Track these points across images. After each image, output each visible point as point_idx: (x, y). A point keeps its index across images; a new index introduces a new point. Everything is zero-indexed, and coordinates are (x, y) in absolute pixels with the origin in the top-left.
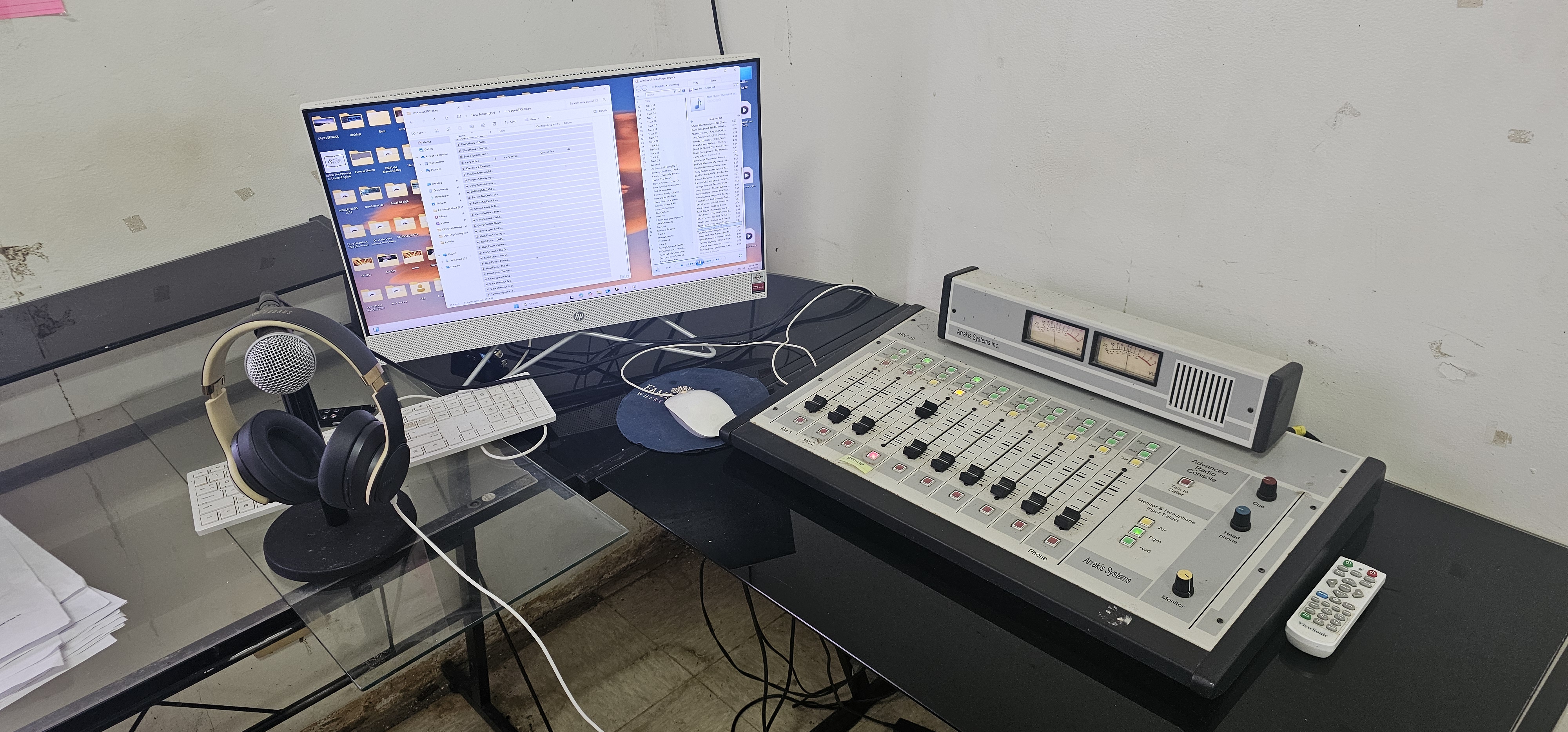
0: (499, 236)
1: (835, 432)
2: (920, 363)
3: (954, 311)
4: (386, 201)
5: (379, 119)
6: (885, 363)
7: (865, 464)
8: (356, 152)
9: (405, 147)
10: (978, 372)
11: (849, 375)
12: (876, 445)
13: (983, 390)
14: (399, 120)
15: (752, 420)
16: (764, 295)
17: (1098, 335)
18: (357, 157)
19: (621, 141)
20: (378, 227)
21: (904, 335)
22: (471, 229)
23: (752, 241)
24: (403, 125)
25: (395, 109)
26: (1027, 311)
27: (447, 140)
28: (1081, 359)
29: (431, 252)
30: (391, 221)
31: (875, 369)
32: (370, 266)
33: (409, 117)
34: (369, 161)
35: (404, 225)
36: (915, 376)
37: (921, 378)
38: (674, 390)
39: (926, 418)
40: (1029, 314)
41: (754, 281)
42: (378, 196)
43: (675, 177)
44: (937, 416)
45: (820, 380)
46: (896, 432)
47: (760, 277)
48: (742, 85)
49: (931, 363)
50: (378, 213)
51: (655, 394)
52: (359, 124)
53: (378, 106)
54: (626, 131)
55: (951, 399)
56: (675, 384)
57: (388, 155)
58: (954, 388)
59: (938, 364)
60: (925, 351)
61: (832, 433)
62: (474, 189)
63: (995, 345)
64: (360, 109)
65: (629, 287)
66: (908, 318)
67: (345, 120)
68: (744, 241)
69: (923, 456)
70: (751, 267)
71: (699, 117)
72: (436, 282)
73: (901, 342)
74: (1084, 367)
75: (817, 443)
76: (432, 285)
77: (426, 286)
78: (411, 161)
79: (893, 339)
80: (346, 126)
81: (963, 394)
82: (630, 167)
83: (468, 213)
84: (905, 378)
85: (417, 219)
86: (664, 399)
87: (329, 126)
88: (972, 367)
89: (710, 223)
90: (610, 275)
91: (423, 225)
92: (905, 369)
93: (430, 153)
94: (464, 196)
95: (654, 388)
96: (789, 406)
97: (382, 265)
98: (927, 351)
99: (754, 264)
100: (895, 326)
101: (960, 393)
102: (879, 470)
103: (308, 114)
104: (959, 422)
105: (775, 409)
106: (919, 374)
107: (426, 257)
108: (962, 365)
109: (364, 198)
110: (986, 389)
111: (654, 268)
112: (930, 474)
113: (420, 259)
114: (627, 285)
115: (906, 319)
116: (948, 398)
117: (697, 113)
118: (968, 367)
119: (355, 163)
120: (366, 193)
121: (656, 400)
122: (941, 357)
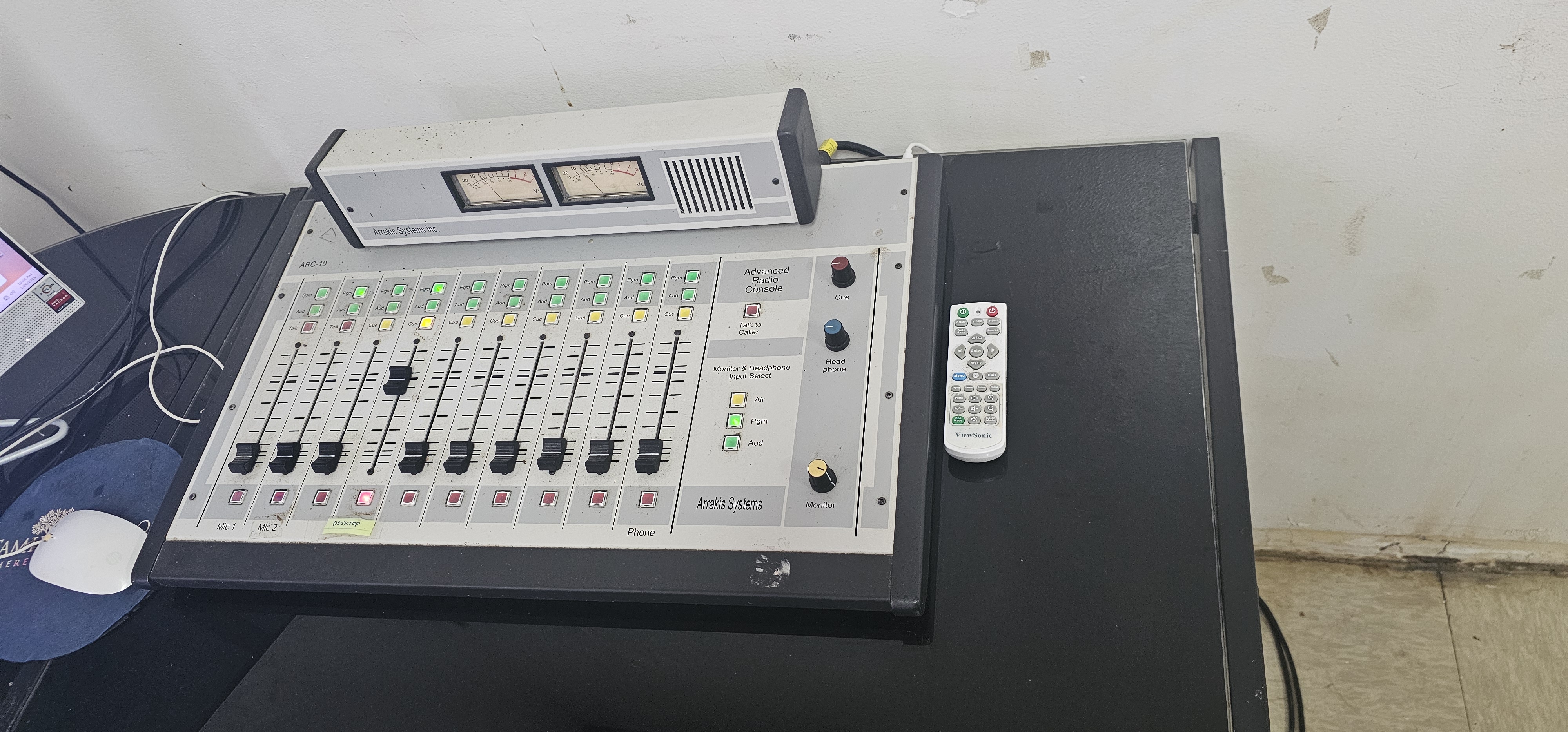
1: (295, 487)
2: (353, 301)
3: (350, 210)
6: (308, 327)
7: (361, 521)
10: (434, 275)
11: (268, 378)
12: (360, 477)
13: (454, 301)
15: (170, 537)
16: (78, 303)
17: (550, 168)
21: (309, 264)
26: (444, 173)
28: (547, 203)
31: (298, 345)
36: (357, 328)
37: (367, 325)
39: (404, 393)
40: (449, 177)
41: (46, 297)
44: (417, 379)
45: (232, 407)
46: (376, 438)
49: (367, 292)
55: (421, 340)
56: (32, 517)
58: (416, 318)
59: (378, 288)
60: (351, 276)
61: (292, 491)
63: (433, 229)
69: (429, 459)
70: (23, 283)
75: (278, 522)
81: (433, 322)
84: (346, 338)
86: (28, 556)
88: (423, 271)
98: (353, 274)
101: (427, 323)
102: (384, 518)
104: (449, 372)
105: (193, 497)
106: (360, 320)
108: (407, 274)
110: (457, 296)
112: (451, 484)
115: (299, 236)
116: (417, 341)
118: (417, 273)
122: (376, 275)
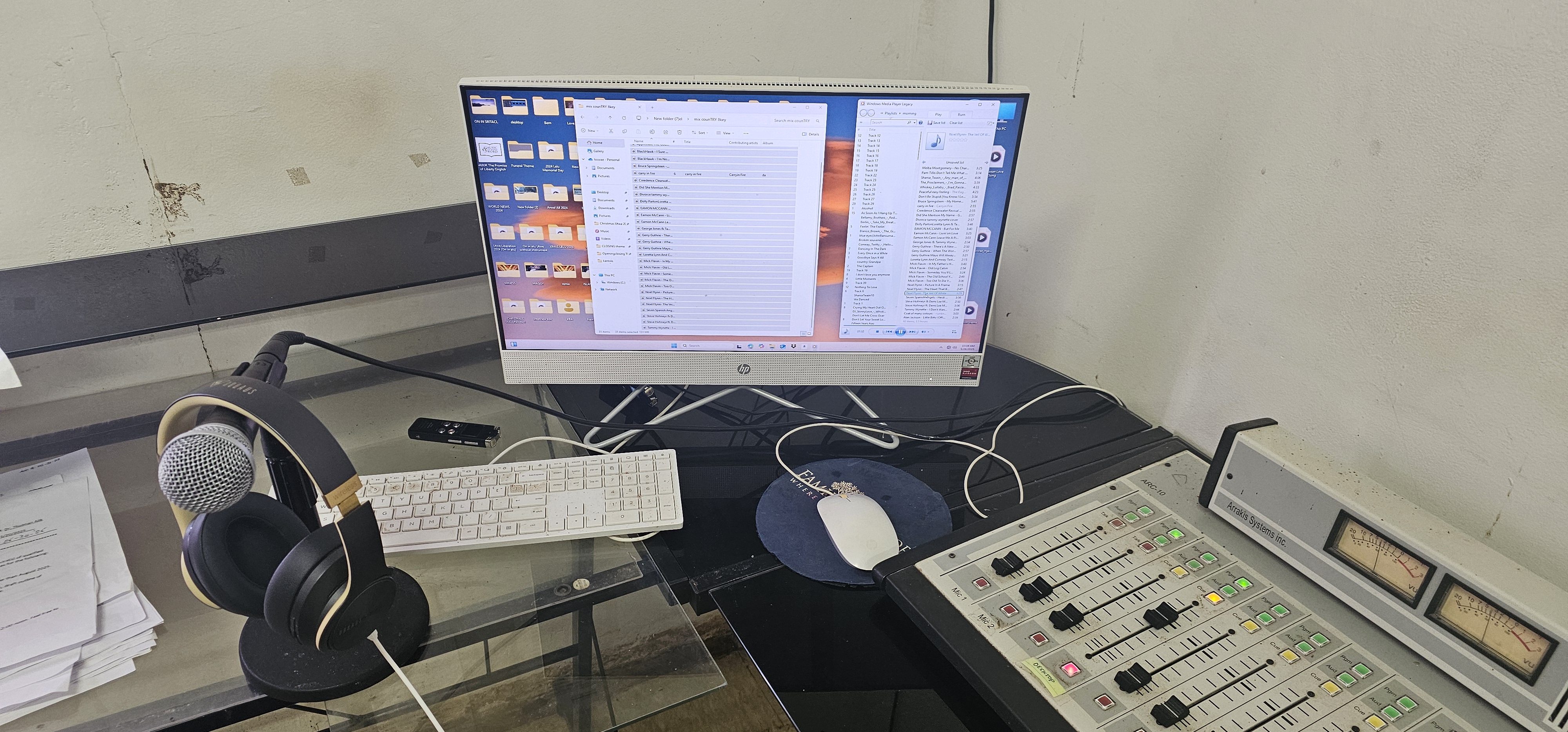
0: (666, 264)
1: (1025, 615)
2: (1166, 535)
3: (1230, 476)
4: (542, 203)
5: (545, 107)
6: (1116, 523)
7: (1056, 681)
8: (515, 143)
9: (571, 145)
10: (1247, 571)
11: (1062, 529)
12: (1078, 652)
13: (1252, 602)
14: (568, 112)
15: (918, 565)
16: (975, 383)
17: (1449, 581)
18: (516, 149)
19: (830, 174)
20: (529, 232)
21: (1150, 485)
22: (635, 251)
23: (973, 316)
24: (572, 119)
25: (566, 99)
26: (1342, 511)
27: (620, 143)
28: (1413, 604)
29: (585, 269)
30: (545, 227)
31: (1100, 528)
32: (516, 274)
33: (580, 109)
34: (529, 155)
35: (559, 234)
36: (1154, 555)
37: (1163, 559)
38: (835, 485)
39: (1158, 628)
40: (1344, 517)
41: (966, 365)
42: (534, 196)
43: (889, 227)
44: (1175, 628)
45: (1022, 526)
46: (1111, 639)
47: (975, 361)
48: (999, 125)
49: (1180, 538)
50: (531, 216)
51: (811, 486)
52: (523, 111)
53: (547, 93)
54: (838, 162)
55: (1200, 606)
56: (838, 476)
57: (550, 151)
58: (1208, 588)
59: (1192, 543)
60: (1176, 517)
61: (1020, 615)
62: (644, 205)
63: (1281, 541)
64: (525, 94)
65: (809, 346)
66: (1160, 460)
67: (508, 104)
68: (962, 316)
69: (1142, 691)
70: (965, 347)
71: (935, 158)
72: (587, 303)
73: (1143, 493)
74: (1416, 618)
75: (996, 625)
76: (582, 305)
77: (575, 306)
78: (576, 162)
79: (1134, 488)
80: (507, 111)
81: (1219, 602)
82: (836, 206)
83: (634, 232)
84: (1140, 554)
85: (574, 229)
86: (820, 496)
87: (488, 108)
88: (1240, 561)
89: (923, 287)
90: (788, 329)
91: (580, 238)
92: (1143, 539)
93: (599, 156)
94: (632, 212)
95: (812, 476)
96: (972, 557)
97: (529, 274)
98: (1179, 518)
99: (970, 344)
100: (1140, 468)
101: (1214, 598)
102: (1074, 696)
103: (466, 91)
104: (1205, 647)
105: (952, 556)
106: (1160, 552)
107: (579, 274)
108: (1225, 553)
109: (519, 197)
110: (1255, 601)
111: (842, 329)
112: (1146, 724)
113: (573, 275)
114: (806, 344)
115: (1157, 461)
116: (1196, 603)
117: (934, 152)
118: (1234, 558)
119: (513, 155)
120: (521, 191)
121: (810, 493)
122: (1197, 532)
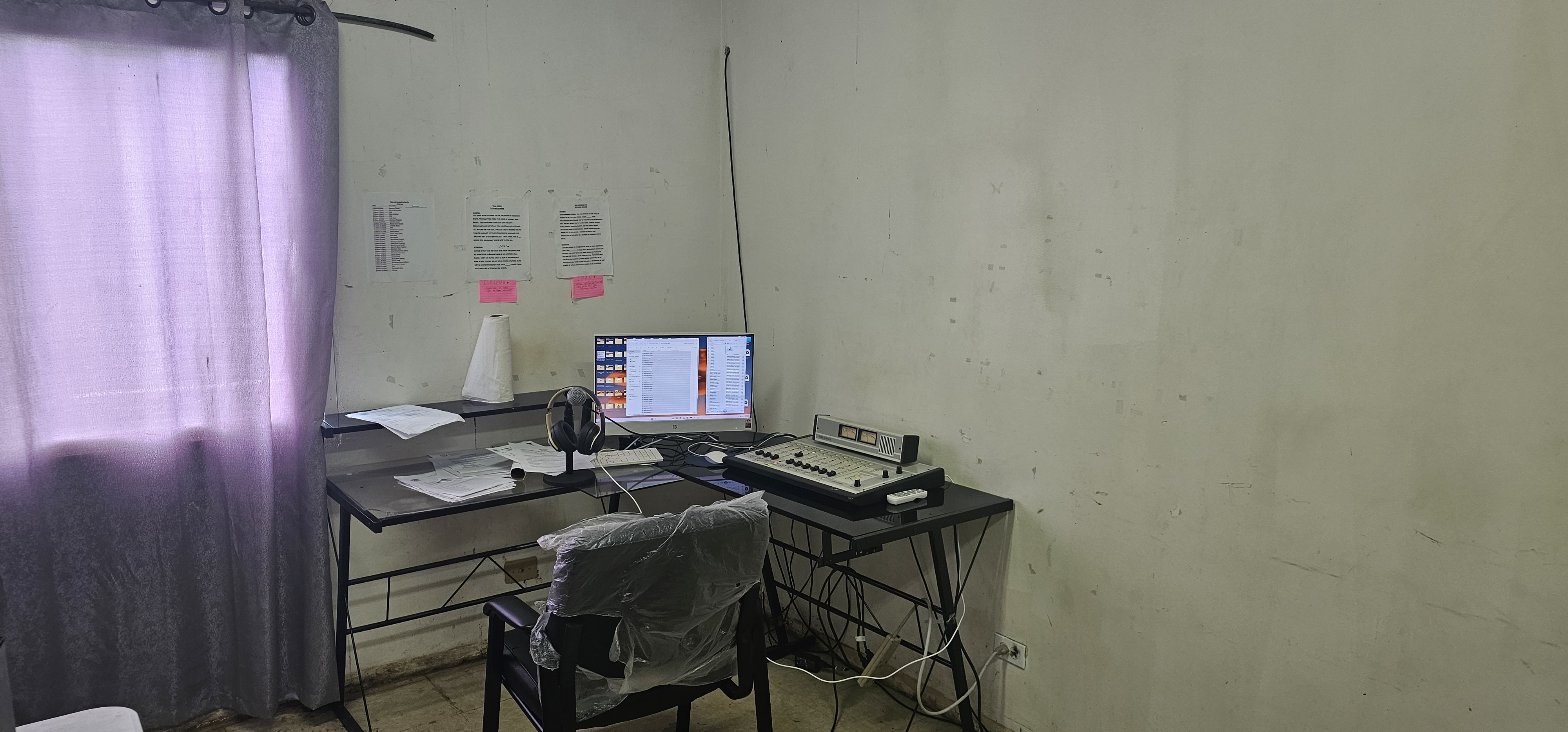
0: (651, 390)
4: (614, 371)
5: (618, 341)
6: (791, 446)
7: (769, 464)
8: (608, 352)
9: (625, 352)
14: (625, 342)
15: (736, 456)
16: (751, 429)
18: (608, 354)
19: (700, 359)
20: (609, 380)
21: (797, 441)
22: (641, 385)
23: (747, 405)
24: (626, 344)
25: (625, 339)
26: (840, 425)
27: (639, 351)
29: (625, 392)
30: (614, 378)
31: (787, 447)
32: (603, 395)
33: (628, 342)
34: (612, 356)
35: (618, 381)
37: (803, 449)
39: (798, 456)
41: (747, 422)
42: (612, 369)
43: (719, 375)
44: (803, 456)
48: (747, 343)
50: (610, 375)
52: (612, 343)
53: (619, 337)
54: (703, 355)
55: (810, 453)
57: (618, 354)
61: (762, 459)
62: (645, 370)
63: (830, 439)
64: (614, 337)
65: (695, 418)
67: (608, 341)
68: (744, 405)
70: (746, 418)
71: (730, 353)
72: (625, 404)
74: (855, 443)
75: (755, 460)
76: (623, 405)
77: (621, 405)
78: (626, 358)
79: (794, 442)
80: (607, 343)
82: (702, 369)
83: (641, 379)
84: (797, 449)
85: (623, 379)
87: (602, 342)
89: (731, 395)
90: (689, 411)
91: (624, 382)
93: (633, 355)
94: (641, 373)
97: (607, 395)
99: (748, 417)
103: (596, 337)
104: (809, 457)
106: (800, 448)
107: (623, 394)
109: (607, 369)
111: (707, 411)
113: (621, 394)
114: (695, 416)
117: (730, 352)
119: (607, 356)
120: (608, 367)
